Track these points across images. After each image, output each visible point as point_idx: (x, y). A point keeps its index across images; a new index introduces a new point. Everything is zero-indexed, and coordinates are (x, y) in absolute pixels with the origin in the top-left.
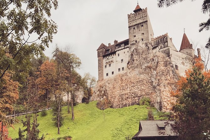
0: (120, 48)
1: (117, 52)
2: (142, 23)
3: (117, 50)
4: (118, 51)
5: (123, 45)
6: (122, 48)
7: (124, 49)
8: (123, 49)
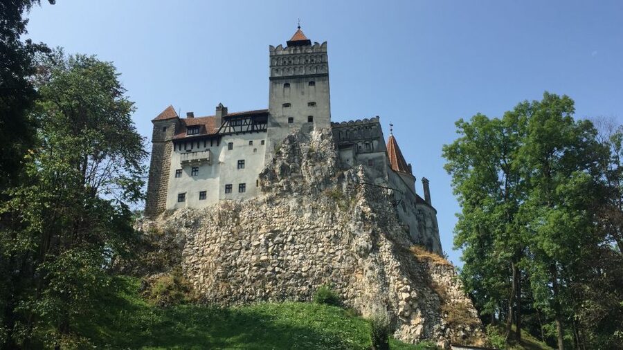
0: (238, 129)
1: (227, 137)
2: (312, 76)
3: (227, 131)
4: (230, 134)
5: (248, 121)
6: (245, 128)
7: (251, 132)
8: (247, 132)
